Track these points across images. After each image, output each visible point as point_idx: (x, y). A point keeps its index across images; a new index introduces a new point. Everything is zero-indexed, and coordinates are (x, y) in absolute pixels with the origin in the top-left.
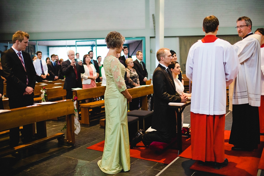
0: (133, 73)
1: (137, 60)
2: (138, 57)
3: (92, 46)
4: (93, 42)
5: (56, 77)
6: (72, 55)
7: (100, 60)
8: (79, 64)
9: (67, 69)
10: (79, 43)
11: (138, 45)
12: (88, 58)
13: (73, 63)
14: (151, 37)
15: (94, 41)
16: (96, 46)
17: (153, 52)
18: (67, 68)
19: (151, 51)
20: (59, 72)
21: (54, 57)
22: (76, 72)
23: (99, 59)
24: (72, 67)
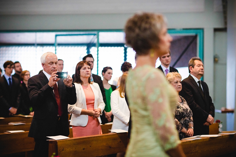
0: (181, 105)
1: (190, 78)
2: (193, 70)
3: (89, 45)
4: (92, 37)
5: (13, 110)
6: (53, 63)
7: (109, 75)
8: (66, 83)
9: (39, 94)
10: (61, 39)
11: (186, 45)
12: (85, 69)
13: (54, 80)
14: (216, 30)
15: (95, 35)
16: (97, 45)
17: (220, 62)
18: (39, 92)
19: (217, 59)
20: (18, 98)
21: (10, 68)
22: (58, 101)
23: (107, 73)
24: (50, 89)
